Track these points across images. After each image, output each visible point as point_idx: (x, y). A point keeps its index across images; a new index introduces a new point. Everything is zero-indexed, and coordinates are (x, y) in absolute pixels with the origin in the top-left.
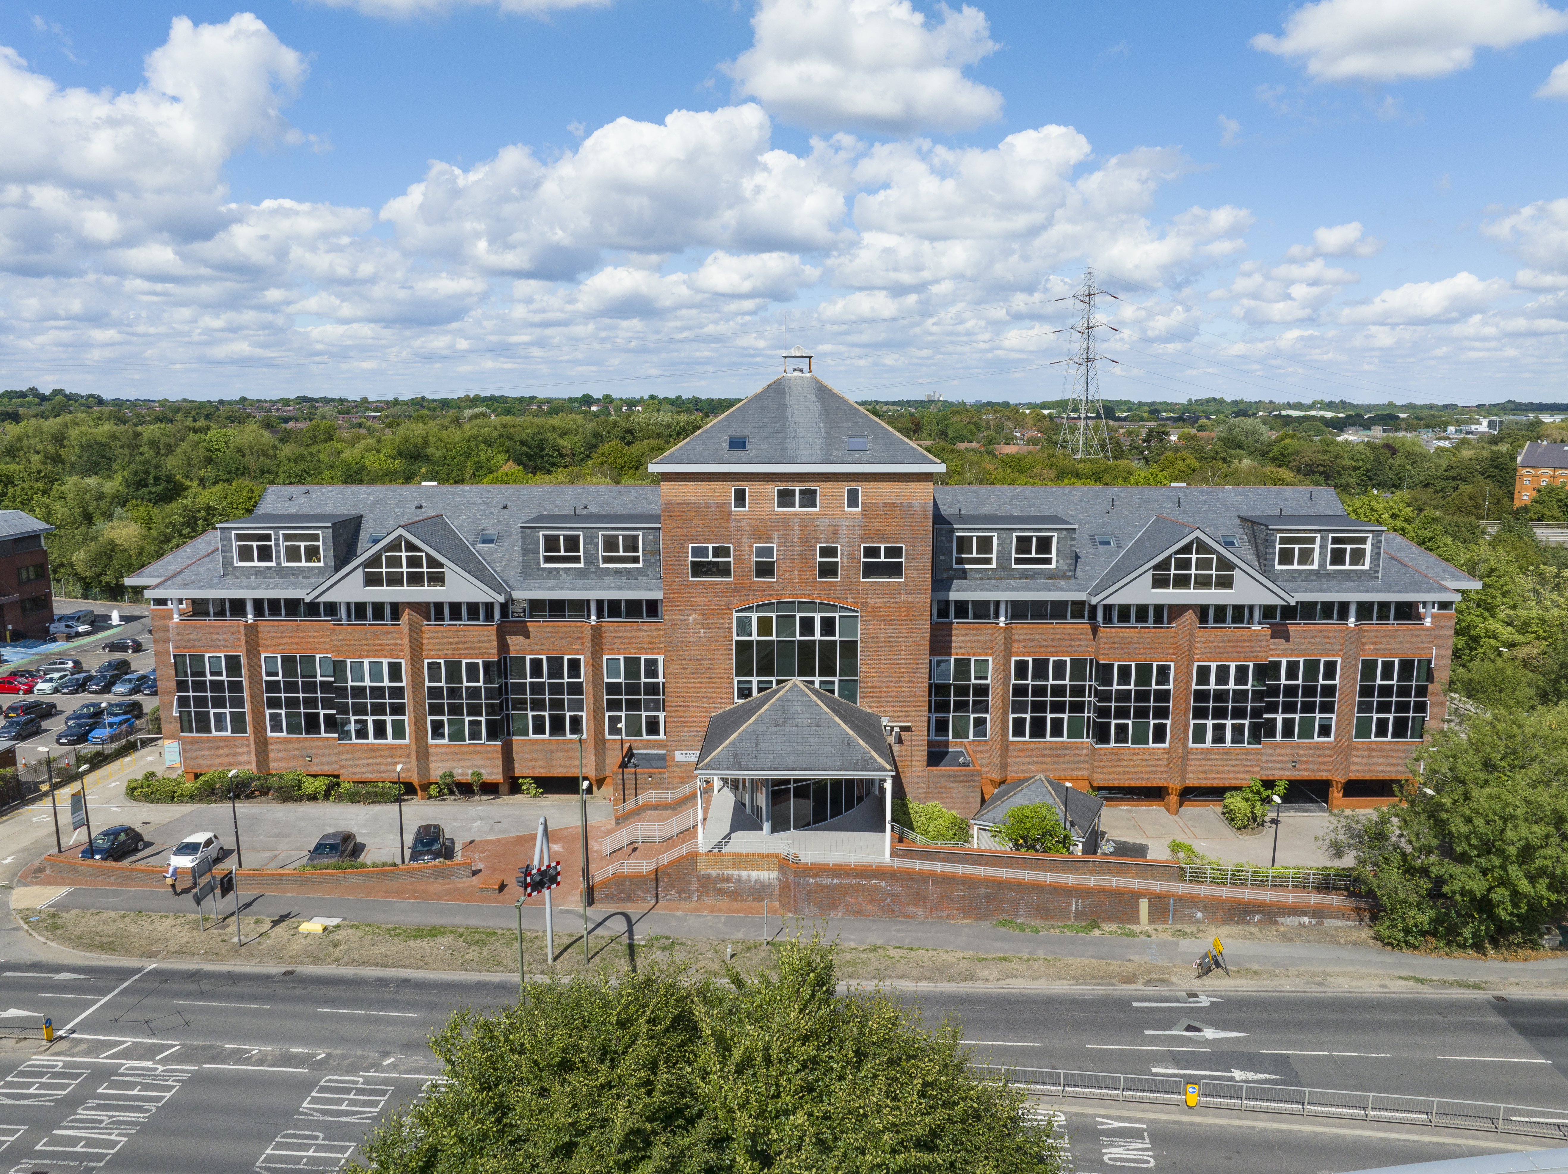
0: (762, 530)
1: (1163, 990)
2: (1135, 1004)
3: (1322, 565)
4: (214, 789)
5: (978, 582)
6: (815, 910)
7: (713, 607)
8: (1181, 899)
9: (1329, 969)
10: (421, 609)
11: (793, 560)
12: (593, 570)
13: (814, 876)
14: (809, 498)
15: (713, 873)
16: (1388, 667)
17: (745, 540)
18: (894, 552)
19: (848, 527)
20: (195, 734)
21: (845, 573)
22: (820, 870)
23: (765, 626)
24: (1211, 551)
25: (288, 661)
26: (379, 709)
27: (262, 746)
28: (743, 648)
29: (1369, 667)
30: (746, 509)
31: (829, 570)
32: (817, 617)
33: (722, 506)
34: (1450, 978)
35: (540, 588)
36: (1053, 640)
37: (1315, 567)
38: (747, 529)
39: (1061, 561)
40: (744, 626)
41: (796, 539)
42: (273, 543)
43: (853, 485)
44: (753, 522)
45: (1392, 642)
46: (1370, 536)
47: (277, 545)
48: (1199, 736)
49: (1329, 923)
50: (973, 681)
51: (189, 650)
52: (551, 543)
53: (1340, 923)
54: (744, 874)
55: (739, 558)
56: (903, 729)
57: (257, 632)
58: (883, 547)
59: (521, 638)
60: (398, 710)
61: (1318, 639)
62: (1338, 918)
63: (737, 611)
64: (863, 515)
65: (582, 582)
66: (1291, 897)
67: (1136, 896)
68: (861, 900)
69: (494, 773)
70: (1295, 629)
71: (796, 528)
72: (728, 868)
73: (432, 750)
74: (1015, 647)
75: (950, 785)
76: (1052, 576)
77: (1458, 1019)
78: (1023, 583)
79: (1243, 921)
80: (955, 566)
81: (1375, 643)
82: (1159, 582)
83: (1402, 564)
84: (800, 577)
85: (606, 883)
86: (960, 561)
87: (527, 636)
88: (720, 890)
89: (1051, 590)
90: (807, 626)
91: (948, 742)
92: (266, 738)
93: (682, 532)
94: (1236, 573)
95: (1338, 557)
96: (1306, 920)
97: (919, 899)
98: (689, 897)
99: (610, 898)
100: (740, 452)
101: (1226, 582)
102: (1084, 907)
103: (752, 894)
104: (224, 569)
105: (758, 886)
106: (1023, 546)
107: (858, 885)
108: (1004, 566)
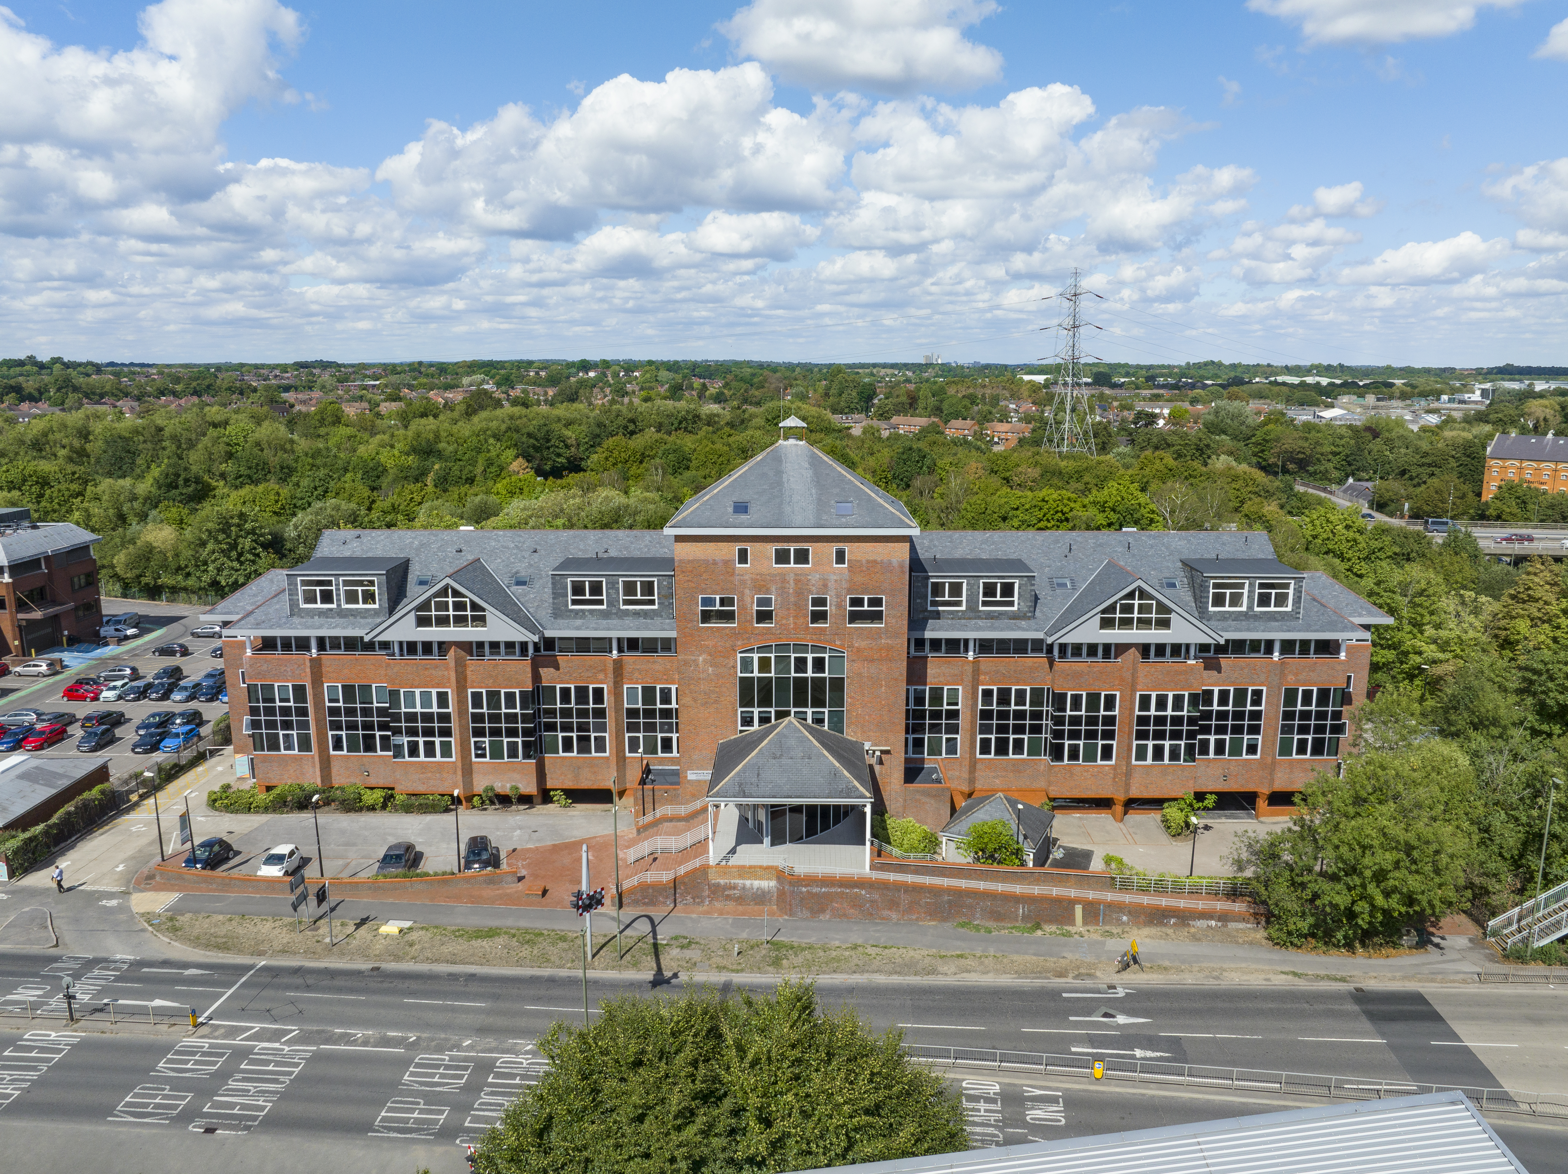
0: (762, 583)
1: (1089, 983)
2: (1064, 995)
3: (1250, 607)
4: (285, 801)
5: (950, 622)
6: (806, 914)
7: (720, 649)
8: (1110, 906)
9: (1225, 966)
10: (467, 647)
11: (789, 609)
12: (615, 611)
13: (806, 886)
14: (802, 557)
15: (722, 882)
16: (1307, 695)
17: (747, 591)
18: (876, 602)
19: (836, 581)
20: (266, 752)
21: (833, 620)
22: (811, 880)
23: (764, 664)
24: (1152, 598)
25: (348, 689)
26: (429, 732)
27: (326, 763)
29: (1290, 696)
30: (748, 566)
31: (819, 617)
32: (810, 657)
33: (727, 563)
34: (1322, 973)
35: (568, 628)
36: (1015, 672)
37: (1244, 608)
38: (749, 582)
39: (1022, 604)
40: (746, 664)
41: (791, 591)
42: (333, 588)
43: (841, 545)
44: (754, 576)
45: (1311, 674)
46: (1293, 581)
47: (338, 590)
48: (1141, 754)
49: (1232, 925)
50: (945, 707)
51: (261, 680)
52: (578, 589)
53: (1241, 925)
54: (748, 883)
55: (742, 608)
56: (882, 752)
57: (320, 665)
58: (866, 598)
59: (552, 670)
60: (446, 732)
61: (1246, 671)
62: (1239, 921)
63: (740, 653)
64: (849, 571)
65: (605, 622)
66: (1201, 905)
67: (1073, 902)
68: (845, 905)
69: (530, 787)
70: (1226, 662)
71: (792, 582)
72: (734, 878)
73: (475, 767)
74: (982, 677)
75: (924, 799)
76: (1014, 616)
77: (1322, 1007)
78: (989, 622)
79: (1161, 923)
80: (930, 608)
81: (1296, 675)
82: (1106, 623)
83: (1322, 605)
84: (795, 623)
85: (632, 890)
86: (935, 604)
87: (557, 668)
88: (728, 896)
89: (1013, 630)
90: (801, 664)
91: (923, 759)
92: (329, 756)
93: (693, 585)
94: (1173, 616)
95: (1264, 600)
96: (1213, 923)
97: (893, 904)
98: (702, 902)
99: (636, 903)
100: (743, 517)
101: (1164, 624)
102: (1029, 911)
103: (754, 900)
104: (291, 610)
105: (759, 892)
106: (989, 590)
107: (843, 893)
108: (972, 608)
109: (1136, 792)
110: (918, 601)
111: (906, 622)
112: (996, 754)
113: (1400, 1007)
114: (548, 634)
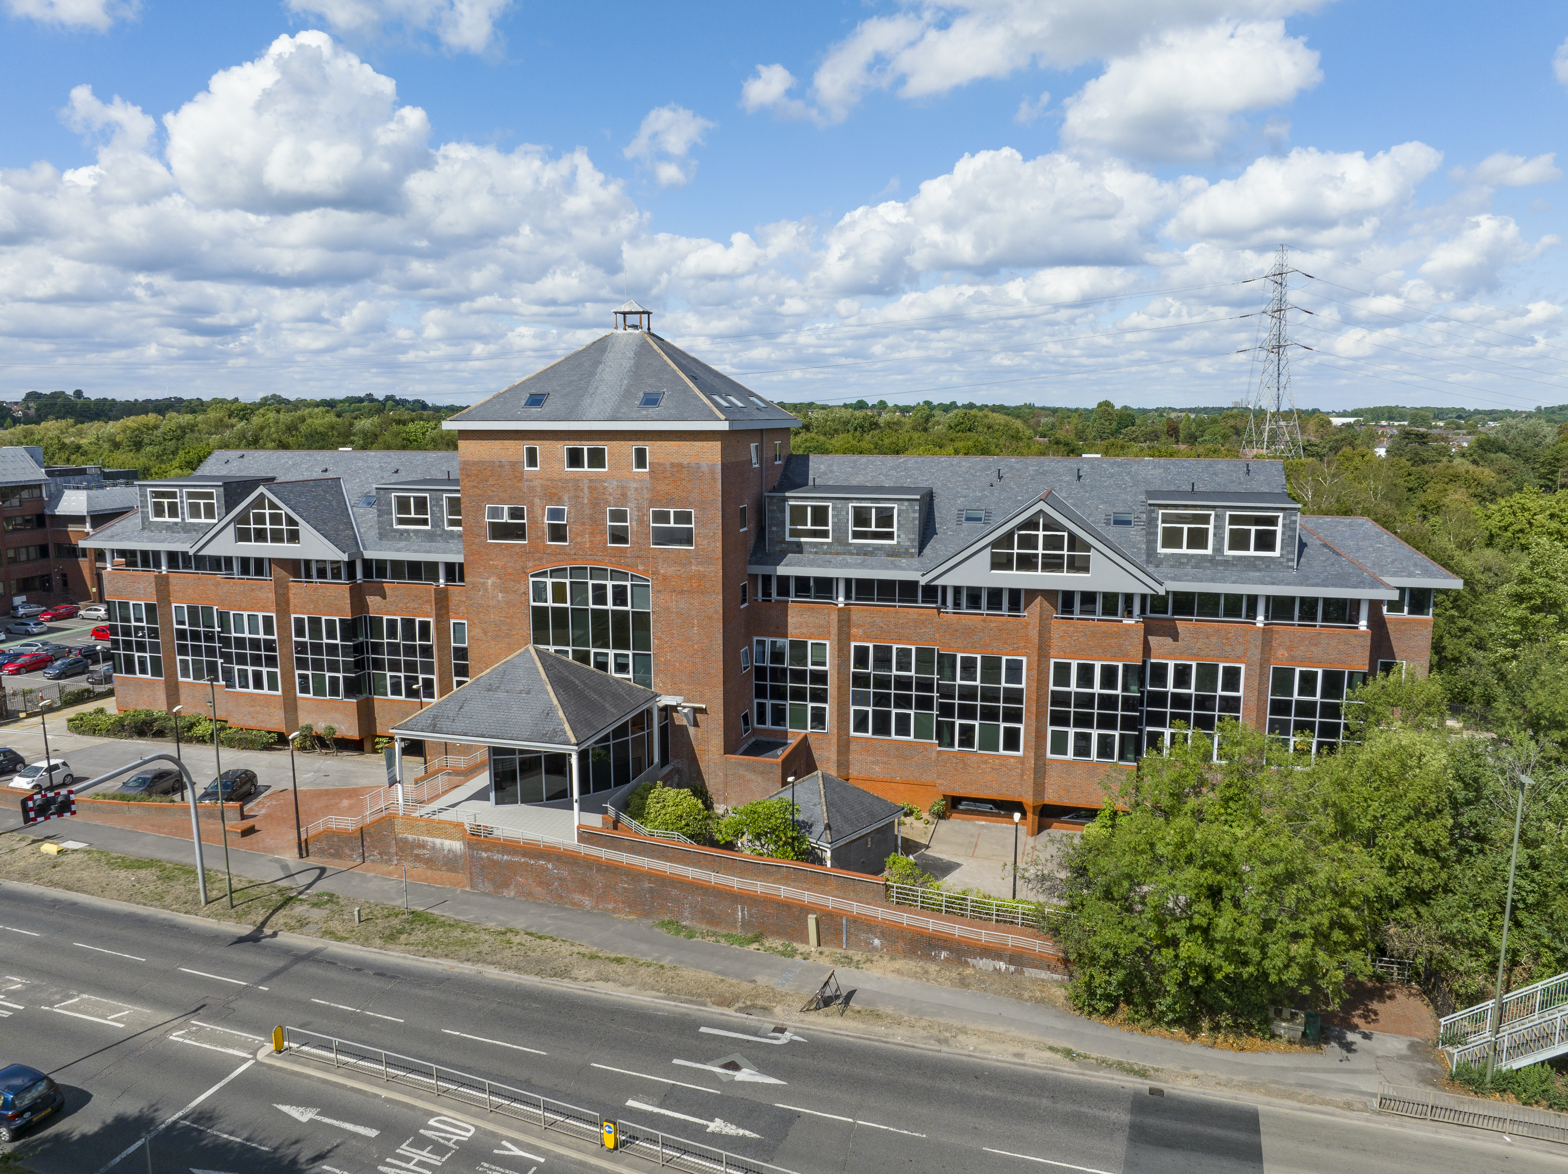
0: (554, 491)
1: (753, 1020)
2: (703, 1029)
3: (1218, 549)
4: (123, 726)
5: (811, 556)
6: (489, 887)
7: (510, 570)
8: (857, 921)
9: (971, 1026)
10: (287, 565)
11: (583, 524)
12: (439, 533)
13: (486, 850)
14: (597, 458)
15: (410, 837)
16: (1308, 680)
17: (537, 501)
18: (682, 517)
19: (636, 489)
20: (124, 675)
21: (635, 539)
22: (510, 846)
23: (559, 592)
24: (1063, 528)
25: (193, 610)
26: (256, 660)
27: (173, 690)
28: (539, 614)
29: (1283, 679)
30: (538, 469)
31: (619, 535)
32: (609, 584)
33: (515, 465)
34: (1113, 1057)
35: (389, 549)
36: (896, 625)
38: (539, 489)
39: (903, 536)
40: (539, 592)
41: (586, 501)
42: (178, 500)
43: (640, 444)
44: (544, 482)
45: (1313, 648)
46: (1281, 515)
47: (182, 502)
48: (1059, 746)
49: (1027, 972)
50: (810, 667)
51: (118, 597)
52: (403, 504)
53: (1044, 975)
54: (438, 841)
55: (533, 520)
56: (696, 710)
57: (168, 583)
58: (672, 511)
59: (378, 598)
60: (271, 661)
61: (1214, 639)
62: (1042, 968)
63: (532, 576)
64: (651, 477)
65: (428, 544)
66: (985, 935)
67: (805, 910)
68: (530, 881)
70: (1185, 625)
71: (586, 489)
72: (422, 834)
73: (299, 703)
74: (854, 631)
75: (749, 776)
76: (893, 553)
77: (1070, 1107)
78: (860, 558)
79: (927, 957)
80: (788, 539)
81: (1290, 649)
82: (1000, 563)
83: (1334, 552)
84: (591, 541)
85: (318, 837)
86: (795, 533)
87: (384, 597)
88: (417, 856)
89: (887, 568)
90: (600, 595)
92: (177, 683)
93: (479, 492)
94: (1092, 553)
95: (1239, 541)
96: (1002, 965)
97: (585, 887)
98: (390, 860)
99: (322, 852)
100: (534, 410)
101: (1080, 565)
102: (751, 916)
103: (446, 864)
104: (143, 523)
105: (451, 856)
106: (861, 517)
107: (527, 864)
108: (840, 540)
109: (1052, 797)
110: (774, 529)
111: (719, 544)
112: (874, 734)
113: (1200, 1129)
114: (368, 555)
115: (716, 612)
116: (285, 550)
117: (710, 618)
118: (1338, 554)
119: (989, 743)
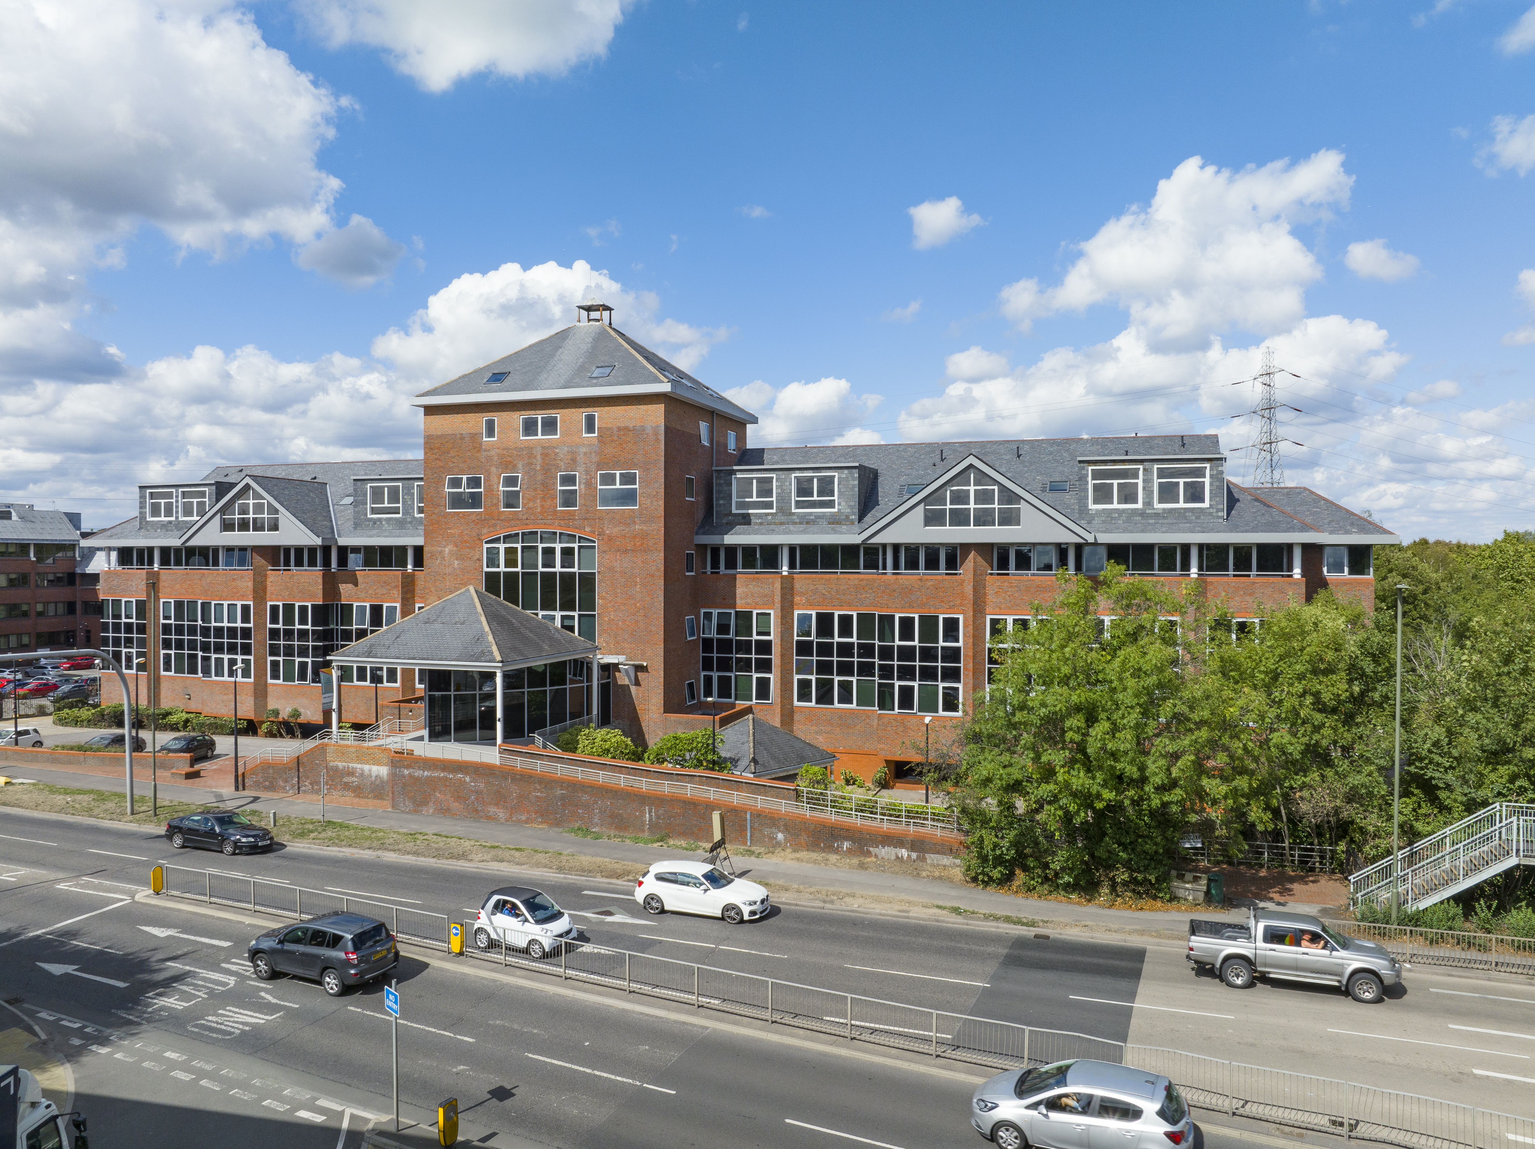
0: (509, 459)
2: (585, 892)
3: (1148, 503)
5: (758, 526)
6: (410, 806)
7: (466, 538)
8: (758, 815)
9: (860, 892)
11: (535, 490)
12: (409, 520)
13: (408, 767)
14: (550, 425)
15: (340, 765)
17: (493, 469)
18: (627, 478)
19: (585, 454)
21: (583, 502)
23: (511, 557)
24: (994, 482)
25: (179, 605)
26: (233, 649)
27: (155, 684)
28: (492, 581)
30: (495, 439)
31: (569, 499)
32: (558, 547)
33: (475, 437)
34: (1002, 913)
36: (837, 592)
37: (1140, 505)
38: (495, 458)
39: (843, 503)
40: (492, 557)
41: (538, 468)
42: (174, 500)
43: (589, 411)
44: (501, 451)
45: (1248, 598)
46: (1208, 465)
47: (177, 501)
49: (931, 858)
50: (755, 637)
51: (112, 595)
52: (377, 494)
53: (946, 860)
54: (366, 768)
55: (489, 489)
56: (638, 668)
57: (158, 580)
58: (618, 473)
59: (350, 586)
60: (246, 649)
62: (943, 853)
63: (486, 542)
64: (599, 441)
65: (398, 531)
67: (711, 807)
68: (448, 796)
71: (539, 457)
72: (352, 761)
73: (270, 689)
74: (797, 599)
76: (834, 520)
77: (946, 944)
78: (802, 526)
79: (830, 849)
80: (734, 511)
82: (933, 519)
83: (1265, 505)
84: (542, 506)
85: (254, 771)
86: (741, 505)
87: (356, 584)
88: (346, 784)
89: (825, 533)
90: (549, 558)
91: (732, 704)
92: (159, 677)
93: (440, 464)
94: (1023, 505)
95: (1168, 493)
96: (904, 853)
97: (500, 799)
98: (321, 790)
99: (257, 785)
100: (494, 385)
101: (1010, 518)
102: (658, 817)
103: (372, 791)
104: (140, 523)
105: (378, 782)
106: (804, 487)
107: (446, 779)
108: (783, 509)
110: (721, 502)
111: (661, 503)
112: (817, 703)
114: (342, 541)
115: (658, 570)
116: (265, 538)
117: (652, 576)
118: (1269, 506)
119: (929, 705)
